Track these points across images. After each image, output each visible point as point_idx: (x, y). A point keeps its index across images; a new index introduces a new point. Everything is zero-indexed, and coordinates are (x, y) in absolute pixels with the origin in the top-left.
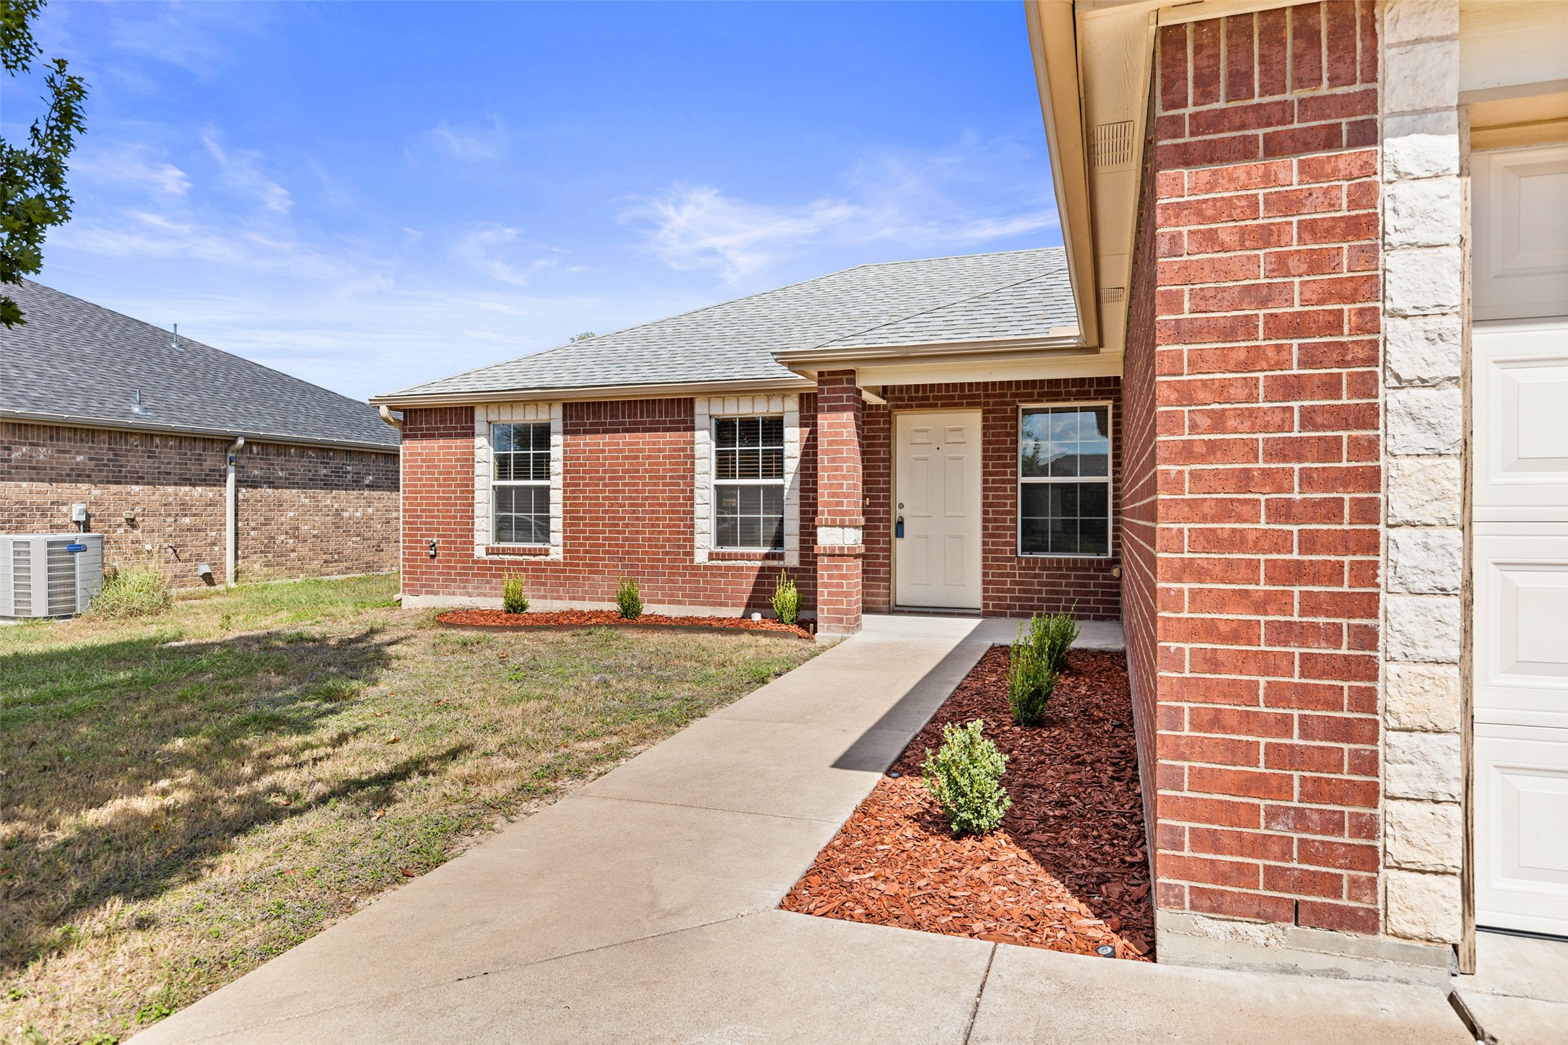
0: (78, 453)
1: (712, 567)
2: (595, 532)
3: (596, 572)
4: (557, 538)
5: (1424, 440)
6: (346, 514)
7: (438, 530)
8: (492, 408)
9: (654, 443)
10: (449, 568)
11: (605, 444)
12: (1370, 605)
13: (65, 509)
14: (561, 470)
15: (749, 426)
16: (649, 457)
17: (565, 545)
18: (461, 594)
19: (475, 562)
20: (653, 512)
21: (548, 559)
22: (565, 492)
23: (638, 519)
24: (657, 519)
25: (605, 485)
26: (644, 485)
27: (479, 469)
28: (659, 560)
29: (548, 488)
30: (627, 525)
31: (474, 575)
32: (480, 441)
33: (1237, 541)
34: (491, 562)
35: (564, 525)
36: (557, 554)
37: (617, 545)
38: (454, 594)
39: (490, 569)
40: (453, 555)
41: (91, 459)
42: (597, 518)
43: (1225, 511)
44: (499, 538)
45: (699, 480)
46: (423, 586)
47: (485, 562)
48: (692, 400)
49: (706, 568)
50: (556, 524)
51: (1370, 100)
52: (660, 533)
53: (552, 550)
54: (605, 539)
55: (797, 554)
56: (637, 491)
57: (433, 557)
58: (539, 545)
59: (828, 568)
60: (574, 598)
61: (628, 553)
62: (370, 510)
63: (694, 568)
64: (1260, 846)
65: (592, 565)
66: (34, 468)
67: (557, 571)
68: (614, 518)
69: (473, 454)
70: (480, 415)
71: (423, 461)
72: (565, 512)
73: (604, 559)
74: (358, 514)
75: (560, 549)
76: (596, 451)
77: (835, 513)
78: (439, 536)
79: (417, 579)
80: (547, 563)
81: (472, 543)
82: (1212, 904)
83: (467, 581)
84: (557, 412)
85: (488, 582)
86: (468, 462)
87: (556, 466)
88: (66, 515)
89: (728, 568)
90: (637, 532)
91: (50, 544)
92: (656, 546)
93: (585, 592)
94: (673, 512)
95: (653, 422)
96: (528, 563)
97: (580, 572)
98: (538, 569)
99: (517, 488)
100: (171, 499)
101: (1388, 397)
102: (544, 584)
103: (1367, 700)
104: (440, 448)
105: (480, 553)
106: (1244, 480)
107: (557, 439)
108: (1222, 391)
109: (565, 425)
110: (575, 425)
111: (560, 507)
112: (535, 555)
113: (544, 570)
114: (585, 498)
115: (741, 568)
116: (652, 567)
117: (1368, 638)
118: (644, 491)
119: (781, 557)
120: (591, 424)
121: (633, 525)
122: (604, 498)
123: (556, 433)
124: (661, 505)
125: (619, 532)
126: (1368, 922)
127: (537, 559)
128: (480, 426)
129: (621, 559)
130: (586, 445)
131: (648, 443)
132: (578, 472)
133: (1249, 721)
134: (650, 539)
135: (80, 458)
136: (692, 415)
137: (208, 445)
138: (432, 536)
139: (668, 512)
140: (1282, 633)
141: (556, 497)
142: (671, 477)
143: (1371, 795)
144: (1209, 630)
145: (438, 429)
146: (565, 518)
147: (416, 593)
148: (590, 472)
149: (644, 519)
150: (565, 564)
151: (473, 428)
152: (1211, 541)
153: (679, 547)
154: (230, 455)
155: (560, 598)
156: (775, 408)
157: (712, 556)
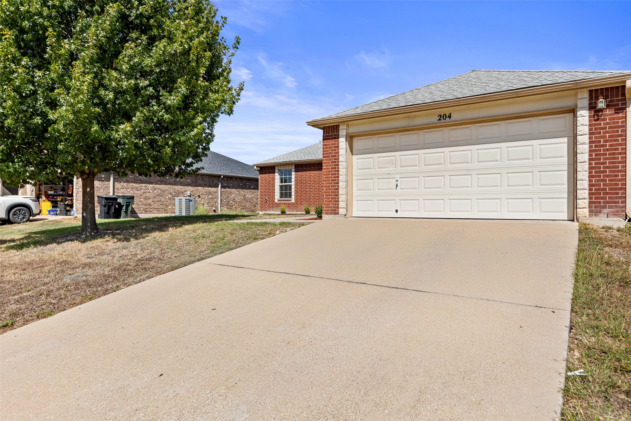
0: (189, 179)
2: (301, 195)
3: (302, 205)
4: (293, 197)
5: (342, 167)
6: (247, 196)
7: (267, 196)
8: (279, 166)
9: (314, 174)
10: (270, 205)
11: (304, 174)
12: (338, 183)
13: (186, 192)
14: (294, 181)
16: (313, 177)
17: (295, 198)
18: (272, 211)
19: (275, 203)
20: (314, 190)
21: (291, 202)
22: (295, 186)
23: (311, 192)
24: (315, 192)
25: (304, 184)
26: (312, 183)
27: (276, 181)
28: (315, 201)
29: (291, 185)
30: (308, 193)
31: (275, 206)
32: (276, 174)
33: (329, 177)
34: (279, 203)
35: (295, 194)
36: (293, 201)
37: (306, 198)
38: (270, 211)
39: (279, 205)
40: (271, 202)
41: (191, 181)
42: (302, 192)
43: (328, 175)
44: (280, 197)
46: (264, 209)
47: (277, 203)
50: (293, 194)
51: (339, 135)
52: (316, 195)
53: (292, 200)
54: (304, 197)
56: (311, 185)
57: (266, 202)
58: (290, 199)
60: (297, 211)
61: (309, 200)
62: (253, 195)
64: (330, 207)
65: (301, 203)
66: (181, 183)
67: (293, 205)
68: (306, 192)
69: (275, 177)
70: (276, 168)
71: (264, 179)
72: (295, 190)
73: (303, 202)
74: (250, 196)
75: (294, 200)
76: (302, 176)
78: (267, 197)
79: (263, 208)
81: (274, 199)
82: (327, 214)
83: (273, 208)
84: (293, 167)
85: (278, 208)
86: (274, 179)
87: (293, 180)
88: (186, 194)
90: (311, 195)
91: (186, 199)
92: (315, 198)
93: (299, 210)
94: (319, 190)
95: (314, 169)
96: (287, 203)
97: (298, 205)
98: (289, 204)
99: (285, 185)
100: (207, 191)
101: (340, 163)
102: (290, 208)
103: (338, 192)
104: (268, 176)
105: (276, 201)
106: (329, 171)
107: (293, 173)
108: (327, 163)
109: (295, 170)
110: (297, 170)
112: (288, 201)
113: (290, 205)
114: (299, 187)
116: (314, 203)
117: (338, 186)
118: (312, 185)
120: (301, 169)
121: (310, 193)
122: (304, 187)
123: (293, 172)
124: (316, 188)
125: (307, 195)
126: (338, 213)
128: (276, 171)
129: (307, 202)
130: (300, 174)
131: (313, 174)
132: (298, 181)
133: (330, 195)
134: (314, 197)
135: (189, 181)
137: (215, 177)
138: (266, 197)
139: (317, 190)
140: (332, 186)
141: (293, 187)
142: (318, 182)
143: (338, 201)
144: (326, 186)
145: (267, 172)
146: (295, 192)
147: (262, 211)
148: (301, 181)
149: (312, 192)
150: (295, 203)
151: (275, 171)
152: (326, 178)
153: (320, 198)
154: (220, 180)
155: (294, 211)
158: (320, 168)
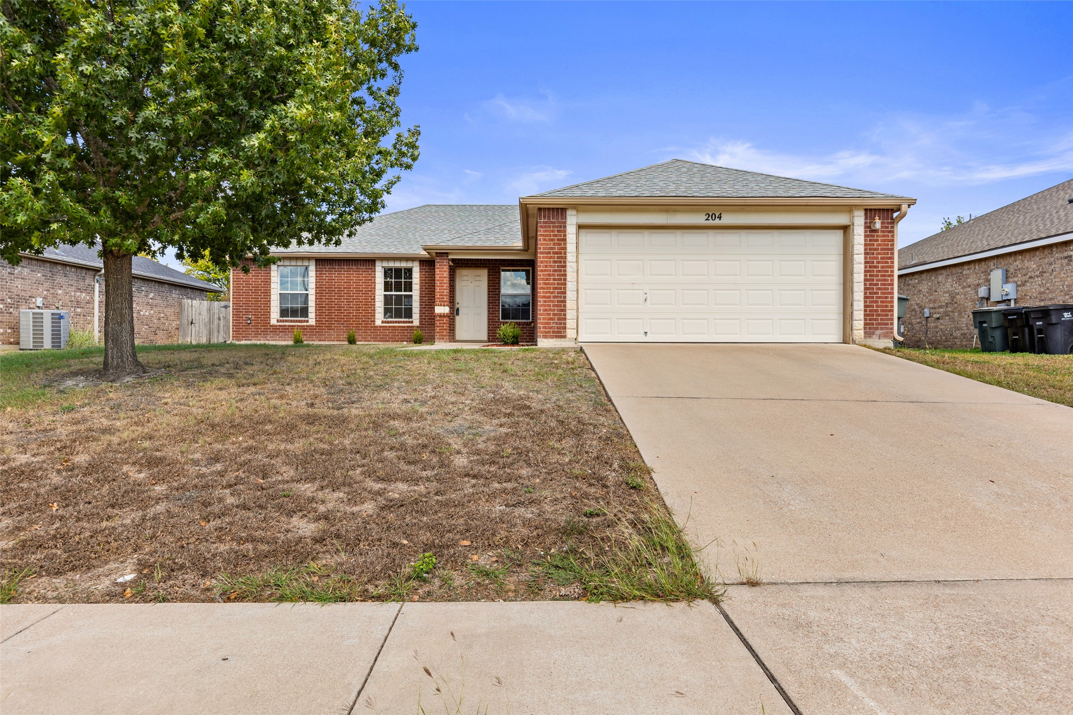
0: (39, 272)
1: (383, 327)
2: (330, 313)
3: (331, 330)
4: (312, 315)
5: (572, 270)
7: (252, 312)
9: (358, 277)
10: (257, 329)
11: (335, 277)
12: (565, 293)
13: (34, 300)
14: (314, 287)
15: (398, 271)
16: (355, 282)
17: (316, 318)
18: (264, 340)
19: (271, 326)
20: (357, 305)
21: (308, 324)
22: (316, 296)
23: (350, 307)
24: (359, 307)
25: (335, 293)
26: (353, 294)
27: (273, 285)
28: (360, 324)
29: (307, 294)
30: (345, 310)
31: (270, 332)
32: (274, 274)
33: (548, 284)
34: (279, 326)
35: (315, 310)
36: (312, 322)
37: (341, 318)
38: (260, 340)
39: (279, 329)
40: (259, 323)
41: (43, 276)
42: (331, 307)
43: (547, 279)
44: (282, 316)
45: (377, 292)
46: (243, 337)
47: (276, 326)
48: (374, 260)
49: (380, 327)
50: (312, 310)
51: (565, 222)
52: (360, 313)
53: (310, 320)
54: (335, 316)
55: (418, 321)
56: (350, 296)
57: (249, 324)
58: (303, 319)
59: (439, 320)
60: (321, 340)
61: (346, 321)
63: (375, 327)
64: (551, 328)
65: (329, 326)
66: (22, 279)
67: (312, 329)
68: (339, 307)
69: (270, 279)
71: (242, 281)
72: (316, 304)
73: (335, 324)
74: (147, 314)
75: (314, 320)
76: (331, 280)
77: (442, 301)
78: (252, 315)
79: (241, 334)
80: (307, 326)
81: (270, 318)
82: (545, 337)
83: (267, 334)
84: (313, 262)
85: (277, 335)
86: (268, 282)
87: (312, 285)
88: (34, 303)
89: (390, 327)
90: (350, 313)
91: (53, 314)
92: (359, 318)
94: (366, 305)
95: (357, 268)
96: (298, 326)
97: (323, 329)
98: (303, 328)
99: (291, 294)
100: (73, 299)
101: (568, 264)
102: (306, 335)
103: (565, 306)
104: (252, 276)
105: (273, 322)
106: (549, 275)
107: (312, 274)
108: (547, 262)
109: (316, 268)
110: (321, 268)
111: (314, 302)
112: (301, 323)
113: (306, 329)
114: (326, 299)
115: (395, 327)
116: (356, 327)
117: (565, 297)
118: (353, 296)
119: (412, 322)
120: (329, 268)
121: (348, 310)
122: (335, 299)
123: (312, 271)
124: (361, 302)
125: (341, 313)
126: (565, 337)
127: (303, 324)
128: (273, 267)
130: (326, 277)
131: (355, 277)
132: (323, 288)
133: (550, 310)
134: (356, 316)
135: (39, 275)
136: (375, 266)
137: (87, 272)
138: (247, 315)
139: (364, 305)
140: (554, 297)
141: (312, 298)
142: (365, 291)
143: (565, 319)
144: (545, 297)
146: (316, 307)
147: (240, 340)
148: (329, 288)
149: (353, 307)
150: (316, 326)
151: (270, 268)
152: (545, 284)
153: (368, 319)
154: (97, 277)
155: (314, 340)
156: (409, 265)
157: (383, 322)
158: (372, 269)
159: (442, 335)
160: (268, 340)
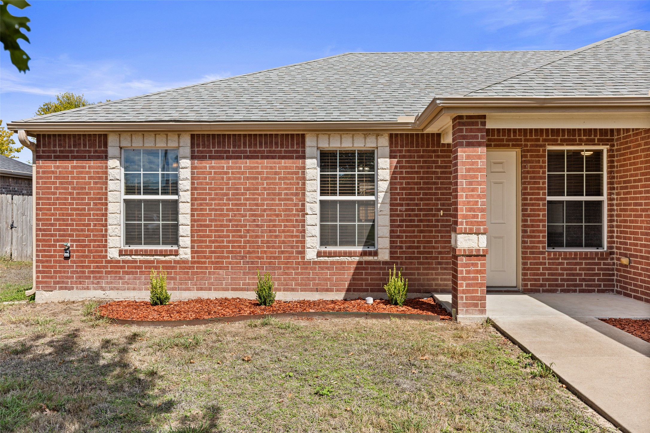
1: (320, 262)
2: (219, 236)
3: (221, 268)
4: (185, 241)
7: (72, 236)
8: (123, 136)
9: (271, 168)
10: (83, 267)
11: (228, 168)
14: (189, 187)
15: (347, 156)
16: (267, 178)
17: (193, 247)
18: (95, 289)
19: (108, 262)
20: (271, 221)
21: (177, 258)
22: (192, 205)
23: (257, 226)
24: (274, 226)
25: (228, 199)
26: (263, 199)
27: (111, 185)
28: (275, 258)
29: (176, 202)
30: (248, 231)
31: (107, 273)
32: (113, 163)
34: (124, 261)
35: (192, 231)
36: (185, 254)
37: (239, 247)
38: (88, 288)
39: (123, 267)
40: (87, 256)
42: (221, 226)
44: (129, 241)
45: (309, 197)
46: (55, 283)
47: (118, 262)
48: (303, 136)
49: (315, 263)
50: (185, 230)
52: (276, 237)
53: (181, 251)
54: (229, 242)
55: (387, 251)
56: (257, 205)
57: (67, 258)
58: (169, 248)
59: (466, 265)
60: (201, 289)
61: (249, 252)
63: (304, 263)
65: (217, 263)
67: (186, 268)
68: (237, 226)
69: (106, 173)
70: (112, 140)
71: (57, 178)
72: (192, 221)
73: (228, 257)
75: (189, 251)
76: (220, 173)
77: (472, 223)
78: (72, 241)
79: (51, 277)
80: (176, 262)
81: (105, 246)
83: (100, 278)
84: (186, 140)
85: (120, 278)
87: (185, 185)
89: (333, 263)
90: (257, 236)
92: (273, 247)
93: (212, 284)
94: (287, 221)
95: (270, 152)
96: (159, 262)
97: (206, 268)
98: (168, 266)
99: (146, 201)
102: (174, 279)
104: (73, 167)
105: (113, 254)
107: (185, 163)
109: (193, 152)
110: (202, 152)
111: (189, 216)
112: (165, 255)
113: (173, 268)
114: (210, 210)
115: (344, 263)
116: (270, 263)
118: (263, 205)
119: (376, 254)
120: (216, 152)
121: (253, 231)
122: (228, 210)
123: (185, 158)
124: (277, 215)
125: (241, 237)
127: (167, 258)
128: (112, 150)
129: (243, 258)
130: (211, 168)
131: (267, 168)
132: (205, 189)
134: (268, 242)
136: (304, 146)
138: (67, 241)
139: (283, 221)
141: (185, 209)
142: (286, 194)
145: (72, 152)
146: (192, 226)
147: (49, 289)
148: (216, 189)
149: (262, 226)
150: (193, 262)
151: (106, 152)
153: (292, 247)
155: (188, 289)
156: (369, 144)
157: (319, 254)
158: (297, 152)
159: (473, 298)
160: (103, 289)
